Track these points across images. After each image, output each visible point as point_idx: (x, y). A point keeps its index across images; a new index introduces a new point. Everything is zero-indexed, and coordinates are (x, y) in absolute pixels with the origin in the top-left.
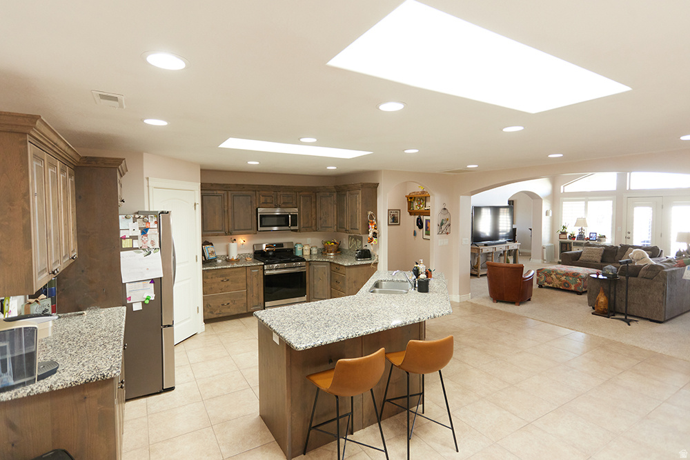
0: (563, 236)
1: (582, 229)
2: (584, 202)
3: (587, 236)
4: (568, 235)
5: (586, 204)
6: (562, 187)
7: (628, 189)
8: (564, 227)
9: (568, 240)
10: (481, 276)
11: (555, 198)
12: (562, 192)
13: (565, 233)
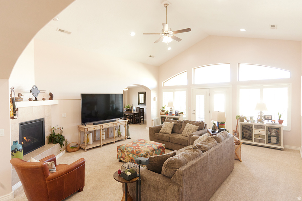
0: (163, 113)
1: (171, 108)
2: (173, 92)
3: (174, 113)
4: (165, 112)
5: (174, 93)
6: (163, 83)
7: (193, 84)
8: (163, 108)
9: (165, 116)
10: (88, 150)
11: (159, 89)
12: (163, 86)
13: (163, 111)
